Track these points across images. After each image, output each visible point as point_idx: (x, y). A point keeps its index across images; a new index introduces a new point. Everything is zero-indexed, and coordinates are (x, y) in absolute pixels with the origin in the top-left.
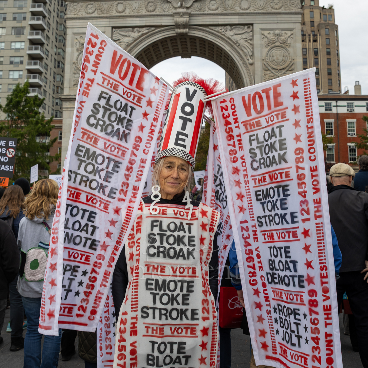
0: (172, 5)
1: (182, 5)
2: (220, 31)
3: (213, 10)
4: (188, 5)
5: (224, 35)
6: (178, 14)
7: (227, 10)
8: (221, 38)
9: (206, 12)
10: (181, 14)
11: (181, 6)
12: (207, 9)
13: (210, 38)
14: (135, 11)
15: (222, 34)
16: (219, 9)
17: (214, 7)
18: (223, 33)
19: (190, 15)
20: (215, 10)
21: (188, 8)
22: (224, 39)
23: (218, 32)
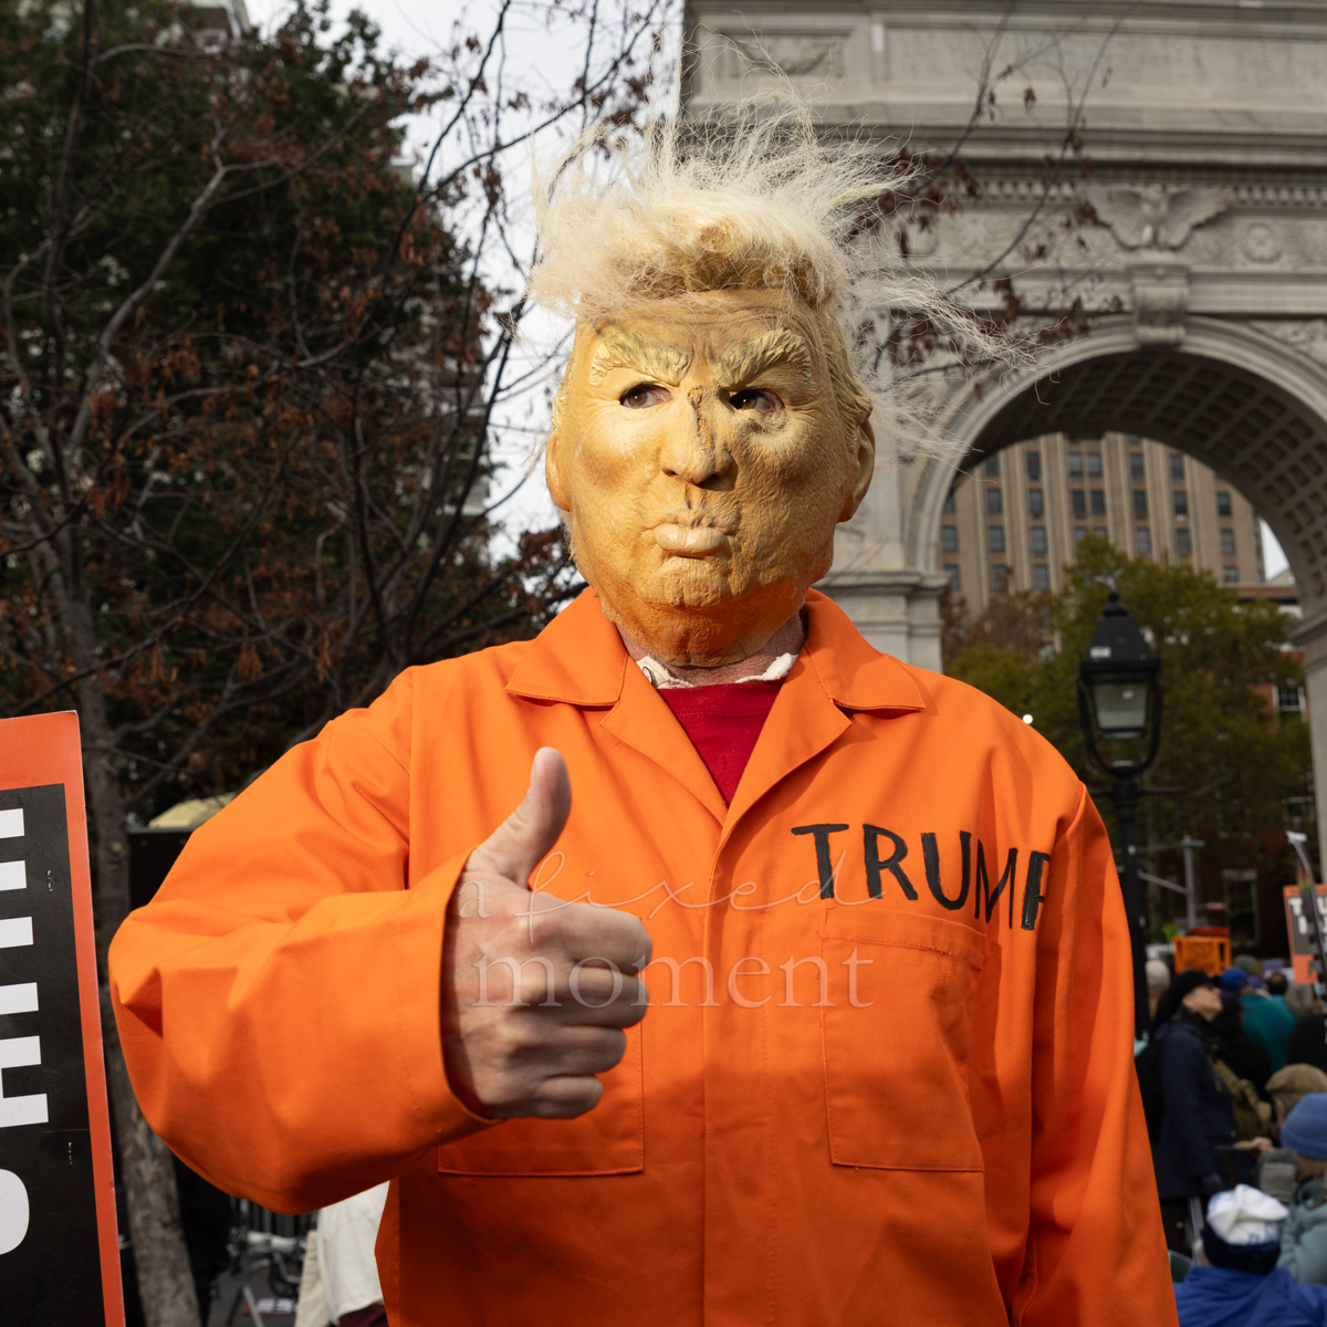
0: (1115, 236)
1: (1155, 235)
2: (1293, 339)
3: (1261, 260)
4: (1176, 240)
5: (1306, 355)
6: (1148, 269)
7: (1310, 261)
8: (1299, 364)
9: (1239, 268)
10: (1160, 271)
11: (1154, 243)
12: (1240, 257)
13: (1257, 363)
14: (976, 252)
15: (1299, 352)
16: (1285, 258)
17: (1265, 251)
18: (1304, 348)
19: (1191, 277)
20: (1271, 260)
21: (1174, 249)
22: (1310, 371)
23: (1285, 342)
